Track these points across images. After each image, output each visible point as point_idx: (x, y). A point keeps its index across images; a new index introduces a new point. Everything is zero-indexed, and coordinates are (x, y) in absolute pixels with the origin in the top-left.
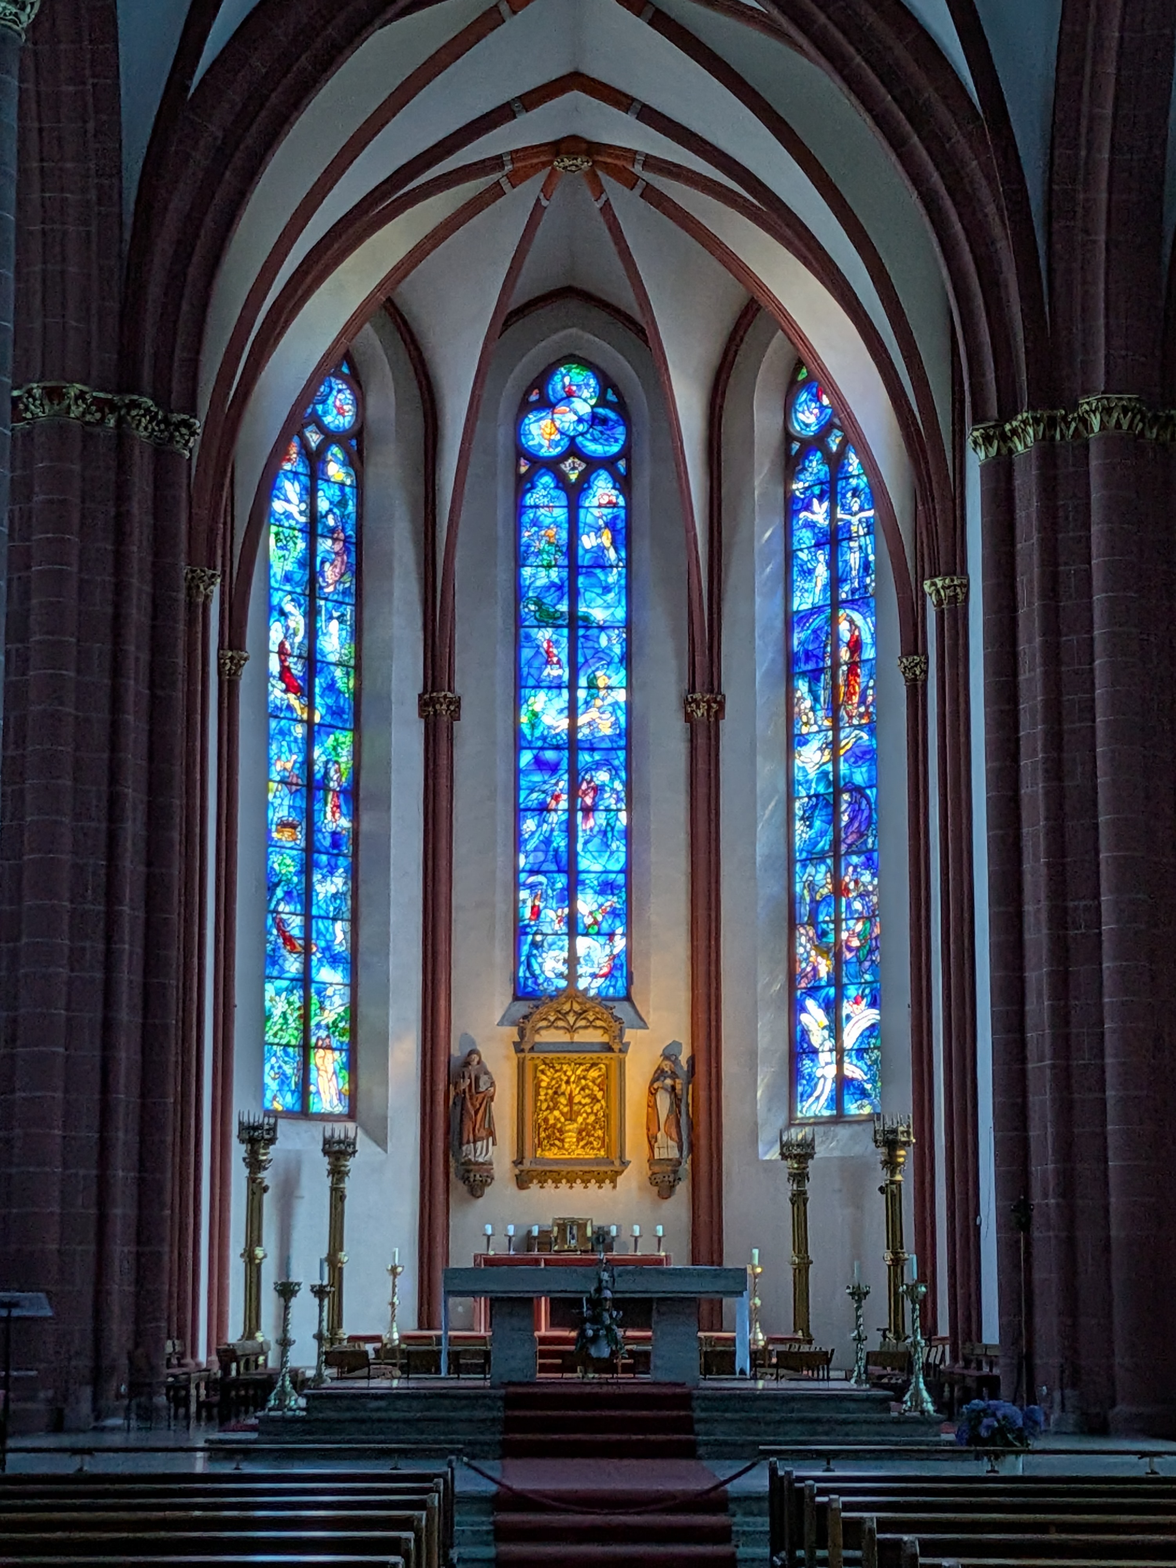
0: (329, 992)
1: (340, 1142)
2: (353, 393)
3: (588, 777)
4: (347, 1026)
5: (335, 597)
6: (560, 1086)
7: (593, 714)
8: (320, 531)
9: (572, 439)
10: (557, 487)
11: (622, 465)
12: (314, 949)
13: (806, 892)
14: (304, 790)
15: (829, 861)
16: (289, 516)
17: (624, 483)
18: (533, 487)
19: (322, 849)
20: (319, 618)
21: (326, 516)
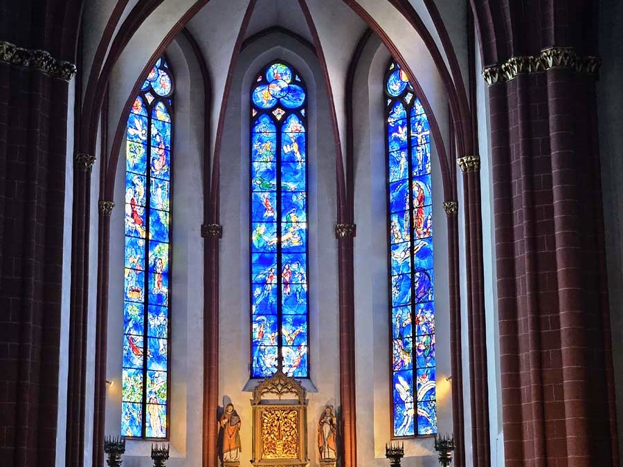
0: (156, 375)
1: (161, 451)
2: (169, 77)
3: (287, 267)
4: (166, 392)
5: (160, 177)
6: (274, 422)
7: (289, 235)
8: (152, 145)
9: (278, 99)
10: (271, 123)
11: (303, 112)
12: (148, 354)
13: (397, 323)
14: (143, 273)
15: (409, 307)
16: (137, 136)
17: (304, 121)
18: (259, 123)
19: (153, 303)
20: (151, 187)
21: (155, 137)
